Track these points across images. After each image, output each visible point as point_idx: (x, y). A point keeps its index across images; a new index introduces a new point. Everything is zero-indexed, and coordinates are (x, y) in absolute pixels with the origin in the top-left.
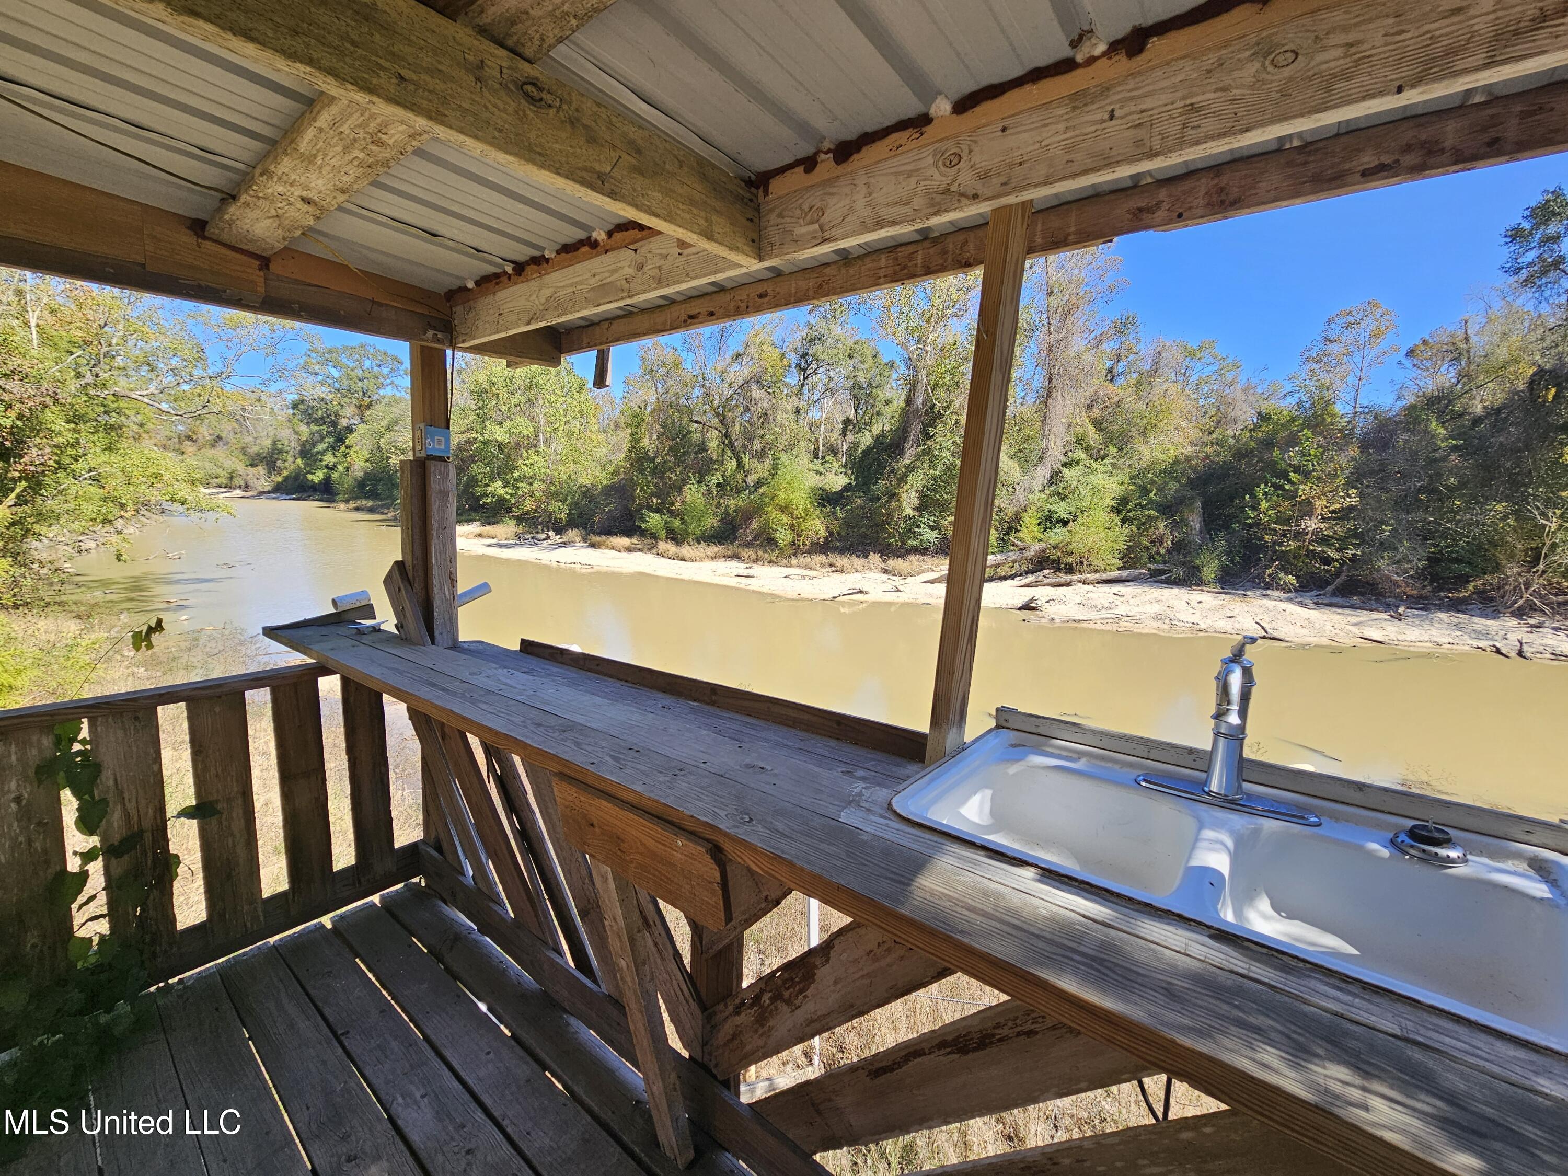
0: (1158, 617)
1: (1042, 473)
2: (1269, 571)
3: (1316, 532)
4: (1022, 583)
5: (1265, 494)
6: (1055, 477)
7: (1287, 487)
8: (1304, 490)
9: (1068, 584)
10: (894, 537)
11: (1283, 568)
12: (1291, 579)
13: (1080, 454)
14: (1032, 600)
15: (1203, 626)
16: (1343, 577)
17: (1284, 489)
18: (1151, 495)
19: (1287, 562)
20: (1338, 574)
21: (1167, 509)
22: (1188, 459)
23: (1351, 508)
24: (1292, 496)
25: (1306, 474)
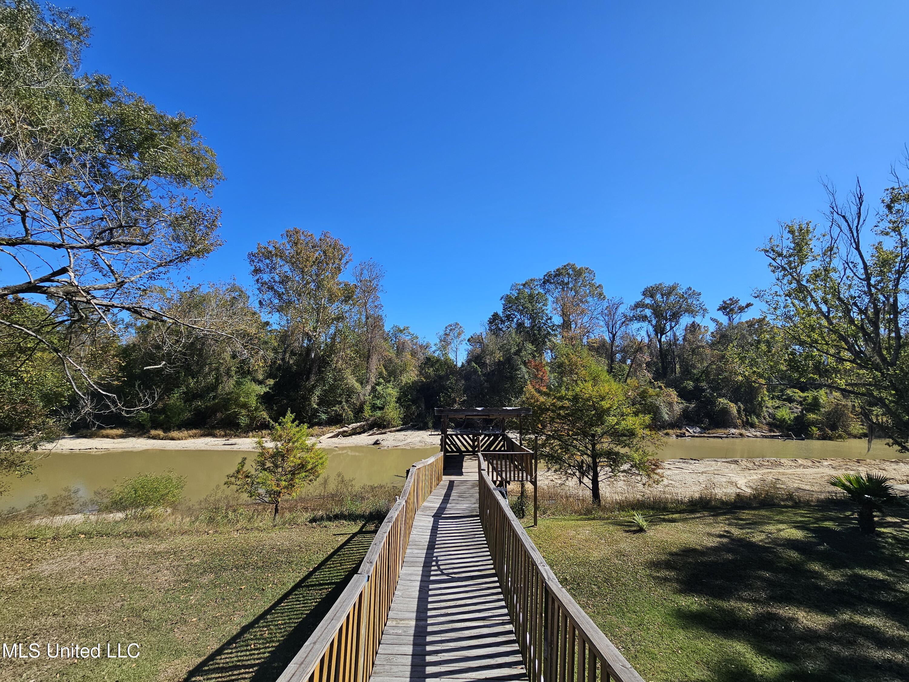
0: (420, 442)
1: (369, 388)
4: (369, 434)
5: (442, 396)
6: (374, 390)
7: (448, 394)
8: (453, 395)
9: (385, 433)
10: (306, 418)
13: (381, 380)
14: (378, 440)
18: (409, 397)
21: (414, 401)
22: (417, 382)
23: (464, 401)
24: (450, 397)
25: (452, 389)
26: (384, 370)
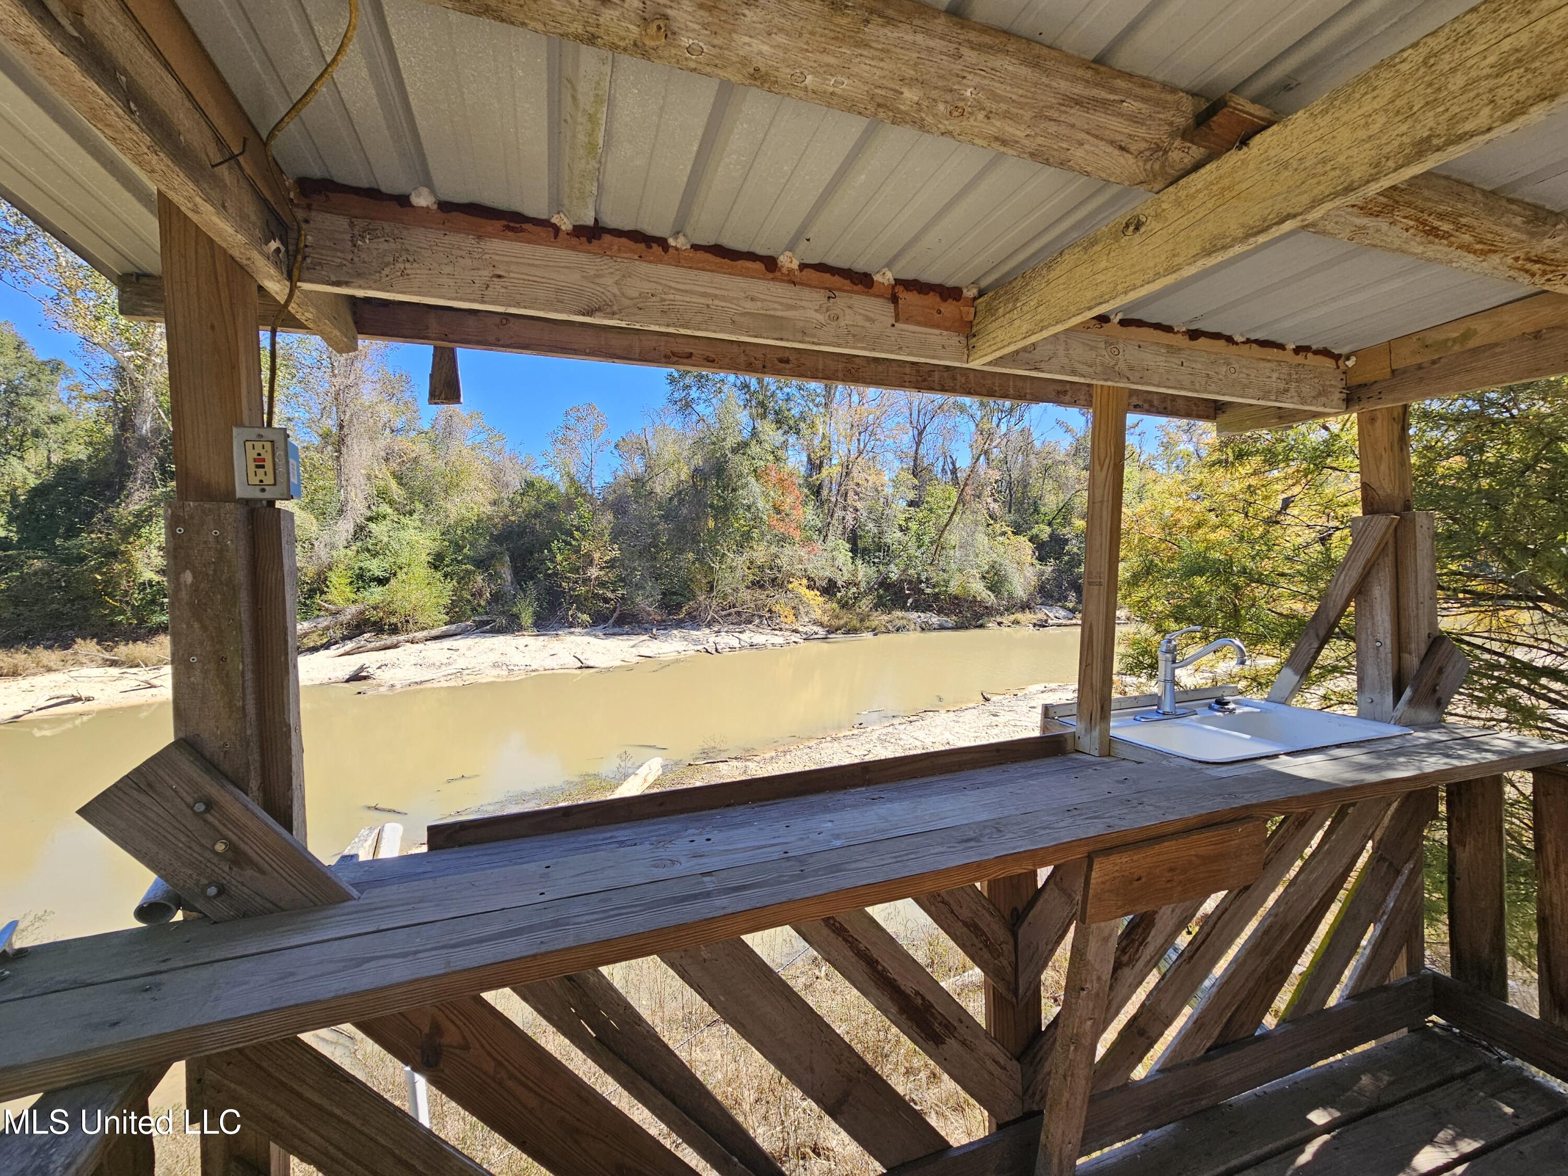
0: (495, 665)
1: (345, 528)
2: (570, 613)
3: (597, 578)
4: (342, 651)
5: (559, 549)
6: (360, 532)
7: (574, 543)
8: (586, 546)
9: (395, 646)
10: (123, 612)
11: (578, 608)
12: (586, 617)
13: (385, 509)
14: (362, 668)
15: (533, 668)
16: (618, 612)
17: (571, 545)
18: (465, 551)
19: (581, 603)
20: (615, 608)
21: (482, 563)
22: (490, 518)
23: (613, 560)
24: (577, 550)
25: (584, 533)
26: (393, 484)
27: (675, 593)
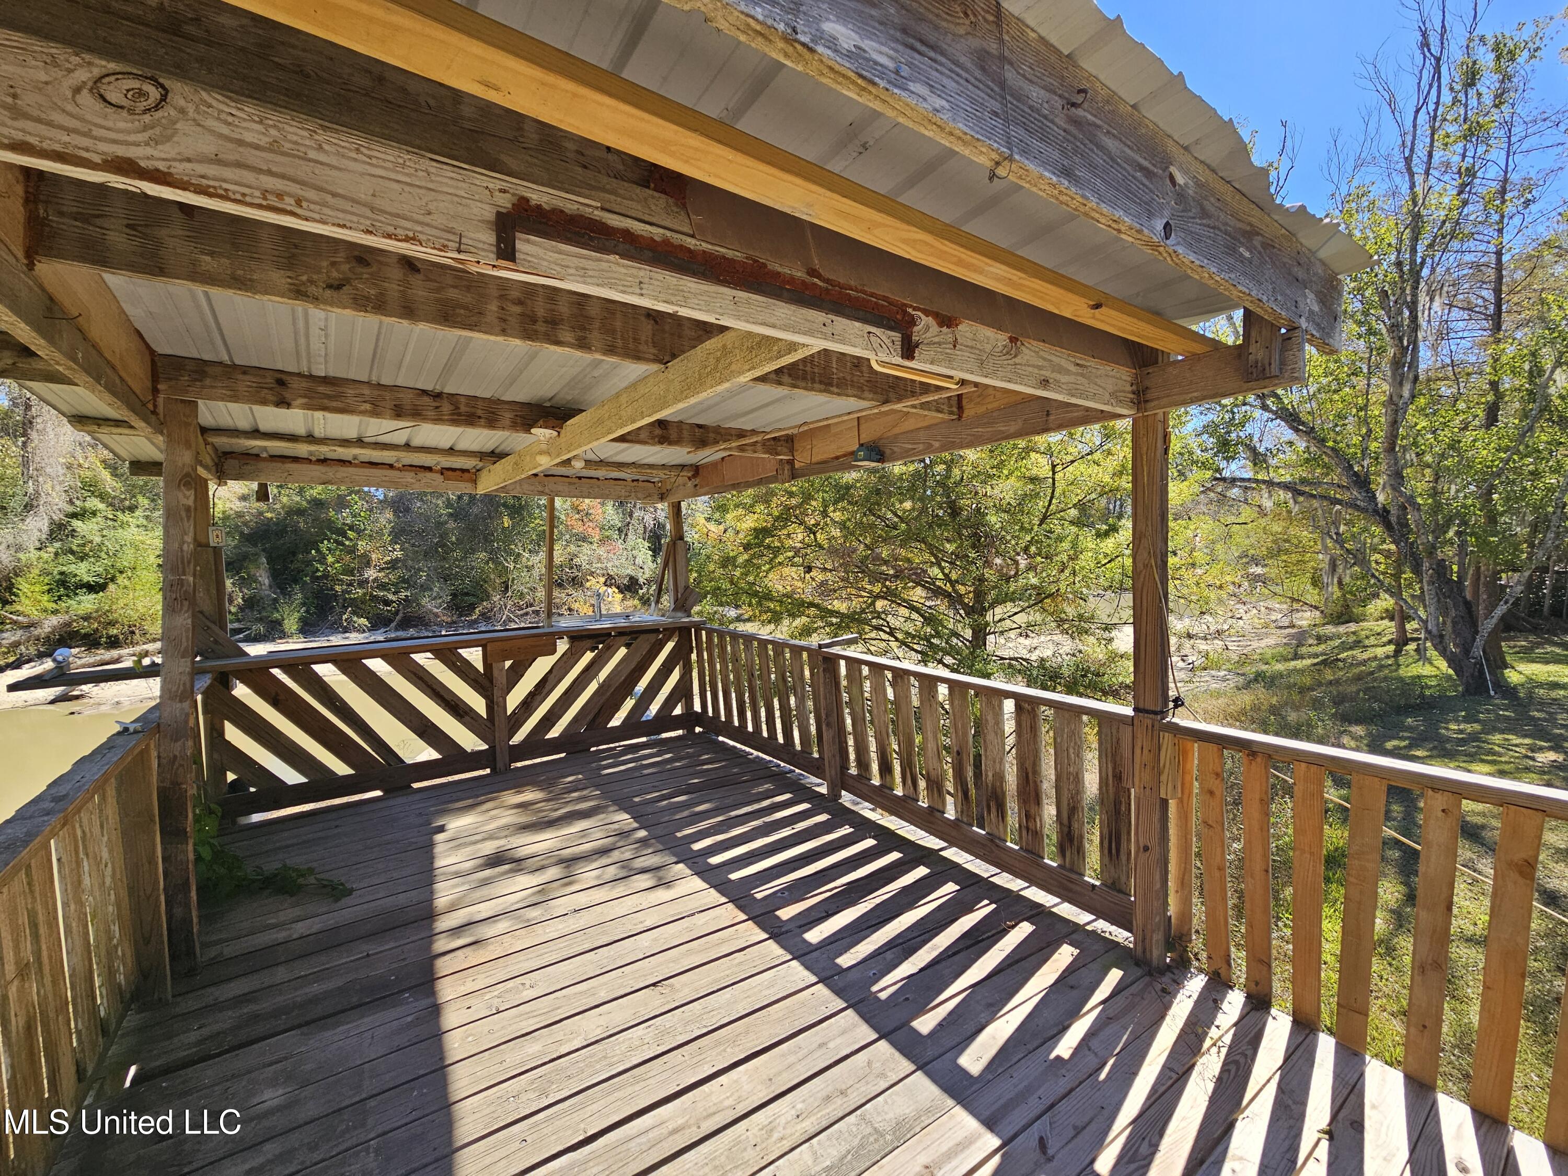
1: (37, 526)
2: (345, 617)
3: (376, 580)
5: (329, 549)
6: (59, 530)
7: (347, 543)
8: (362, 546)
11: (354, 613)
12: (363, 621)
13: (94, 503)
16: (401, 615)
17: (343, 544)
19: (358, 607)
20: (397, 612)
21: (231, 565)
22: (239, 515)
23: (397, 560)
24: (352, 550)
25: (359, 532)
26: (106, 475)
27: (467, 594)
